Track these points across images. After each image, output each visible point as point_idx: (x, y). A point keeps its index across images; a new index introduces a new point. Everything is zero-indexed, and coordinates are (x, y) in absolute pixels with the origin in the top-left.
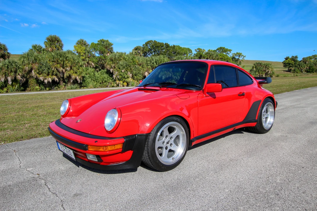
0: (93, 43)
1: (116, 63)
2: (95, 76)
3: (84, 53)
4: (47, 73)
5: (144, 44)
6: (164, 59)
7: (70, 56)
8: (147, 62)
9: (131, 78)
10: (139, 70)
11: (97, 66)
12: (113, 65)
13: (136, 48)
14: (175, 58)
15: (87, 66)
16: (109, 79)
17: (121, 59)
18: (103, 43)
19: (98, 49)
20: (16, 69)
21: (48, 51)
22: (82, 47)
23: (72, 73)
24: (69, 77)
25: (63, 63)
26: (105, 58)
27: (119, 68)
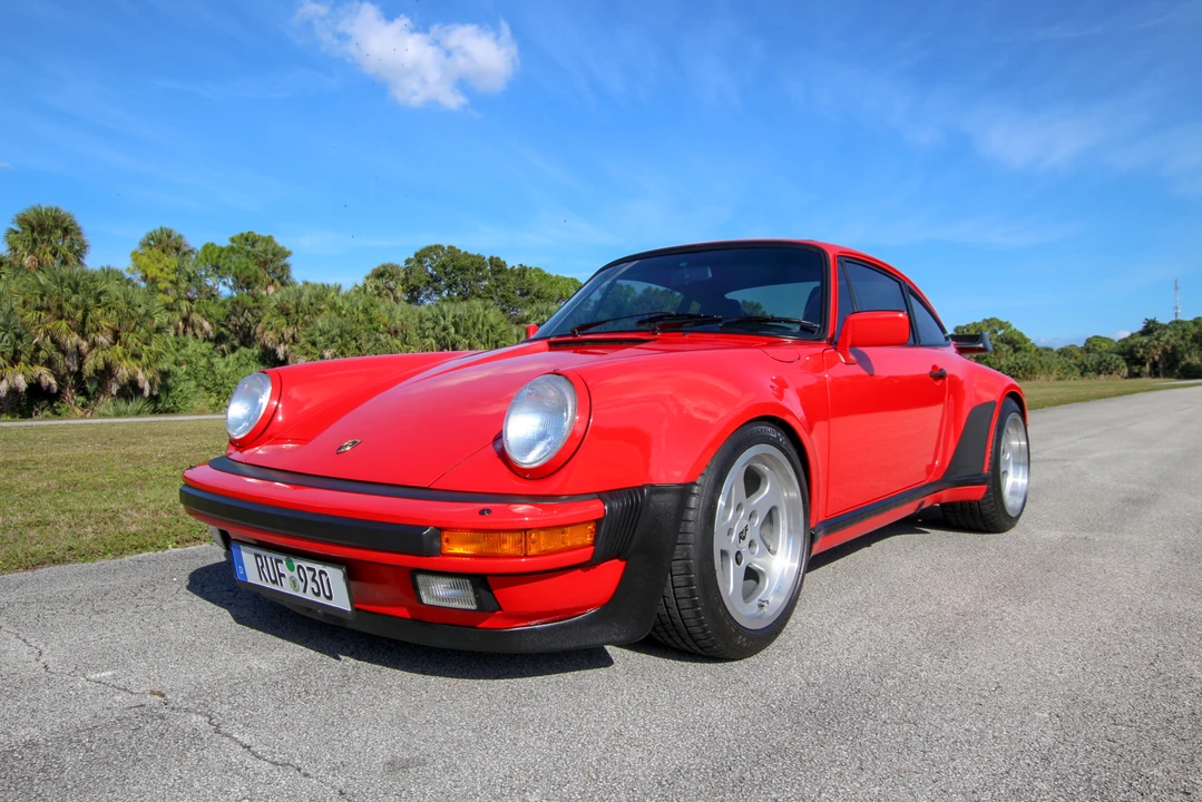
0: (213, 244)
1: (300, 321)
2: (214, 372)
3: (171, 282)
4: (9, 354)
5: (412, 257)
6: (484, 315)
7: (113, 288)
8: (421, 321)
11: (222, 333)
12: (288, 331)
13: (378, 269)
14: (526, 313)
15: (181, 331)
17: (322, 307)
18: (249, 248)
19: (229, 268)
21: (21, 266)
22: (166, 260)
23: (121, 355)
24: (106, 373)
25: (85, 316)
26: (255, 304)
27: (314, 344)
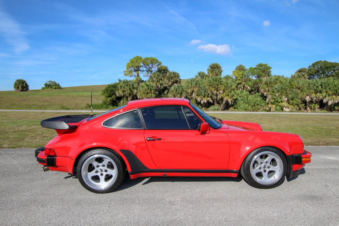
0: (252, 67)
1: (270, 86)
2: (248, 99)
3: (241, 77)
4: (204, 95)
5: (311, 65)
6: (333, 82)
8: (309, 85)
9: (285, 102)
10: (297, 94)
11: (253, 89)
12: (267, 89)
13: (299, 70)
15: (242, 89)
16: (261, 102)
17: (277, 82)
18: (261, 68)
20: (182, 92)
21: (210, 76)
22: (240, 72)
23: (225, 95)
24: (222, 99)
25: (218, 87)
26: (260, 82)
27: (273, 92)
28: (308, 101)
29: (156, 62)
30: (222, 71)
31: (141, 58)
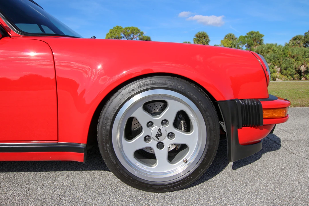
0: (242, 36)
5: (307, 32)
8: (305, 53)
9: (278, 73)
10: (291, 64)
13: (294, 37)
18: (252, 36)
28: (303, 71)
29: (138, 32)
30: (209, 40)
31: (121, 28)
